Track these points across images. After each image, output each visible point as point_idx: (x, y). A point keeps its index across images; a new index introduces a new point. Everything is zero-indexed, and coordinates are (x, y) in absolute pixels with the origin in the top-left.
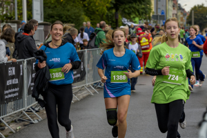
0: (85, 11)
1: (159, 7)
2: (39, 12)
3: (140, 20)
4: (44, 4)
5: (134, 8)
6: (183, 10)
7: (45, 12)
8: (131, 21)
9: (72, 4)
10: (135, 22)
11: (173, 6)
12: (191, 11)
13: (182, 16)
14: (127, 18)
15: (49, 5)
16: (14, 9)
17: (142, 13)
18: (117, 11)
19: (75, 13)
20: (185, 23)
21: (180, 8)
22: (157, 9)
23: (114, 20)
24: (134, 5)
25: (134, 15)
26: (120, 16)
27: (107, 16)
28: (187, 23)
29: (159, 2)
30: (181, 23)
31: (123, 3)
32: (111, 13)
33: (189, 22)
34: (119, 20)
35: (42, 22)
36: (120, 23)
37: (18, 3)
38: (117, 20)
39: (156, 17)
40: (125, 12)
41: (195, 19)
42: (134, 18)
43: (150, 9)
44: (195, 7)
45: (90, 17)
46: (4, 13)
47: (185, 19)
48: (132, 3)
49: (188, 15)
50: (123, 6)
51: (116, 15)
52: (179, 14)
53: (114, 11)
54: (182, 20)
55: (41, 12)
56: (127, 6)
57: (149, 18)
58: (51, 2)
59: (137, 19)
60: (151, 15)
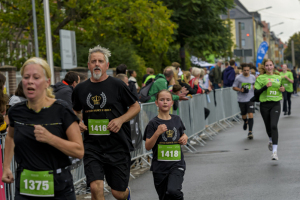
0: (136, 49)
1: (243, 37)
2: (70, 53)
3: (216, 58)
4: (77, 41)
5: (207, 41)
6: (279, 40)
7: (78, 52)
8: (204, 59)
9: (117, 39)
10: (209, 61)
11: (264, 36)
12: (290, 41)
13: (277, 49)
14: (197, 56)
15: (84, 42)
16: (34, 50)
17: (219, 48)
18: (182, 46)
19: (123, 53)
20: (282, 59)
21: (273, 38)
22: (240, 40)
23: (179, 59)
24: (207, 36)
25: (208, 52)
26: (187, 53)
27: (169, 54)
28: (285, 59)
29: (242, 31)
30: (276, 59)
31: (190, 35)
32: (174, 49)
33: (288, 58)
34: (186, 59)
35: (75, 67)
36: (188, 64)
37: (39, 41)
38: (183, 59)
39: (239, 52)
40: (194, 47)
41: (296, 52)
42: (208, 55)
43: (231, 42)
44: (296, 35)
45: (145, 57)
46: (20, 57)
47: (282, 53)
48: (203, 33)
49: (285, 48)
50: (190, 39)
51: (181, 51)
52: (273, 46)
53: (178, 47)
54: (277, 55)
55: (73, 53)
56: (197, 38)
57: (230, 54)
58: (86, 38)
59: (212, 57)
60: (233, 49)
